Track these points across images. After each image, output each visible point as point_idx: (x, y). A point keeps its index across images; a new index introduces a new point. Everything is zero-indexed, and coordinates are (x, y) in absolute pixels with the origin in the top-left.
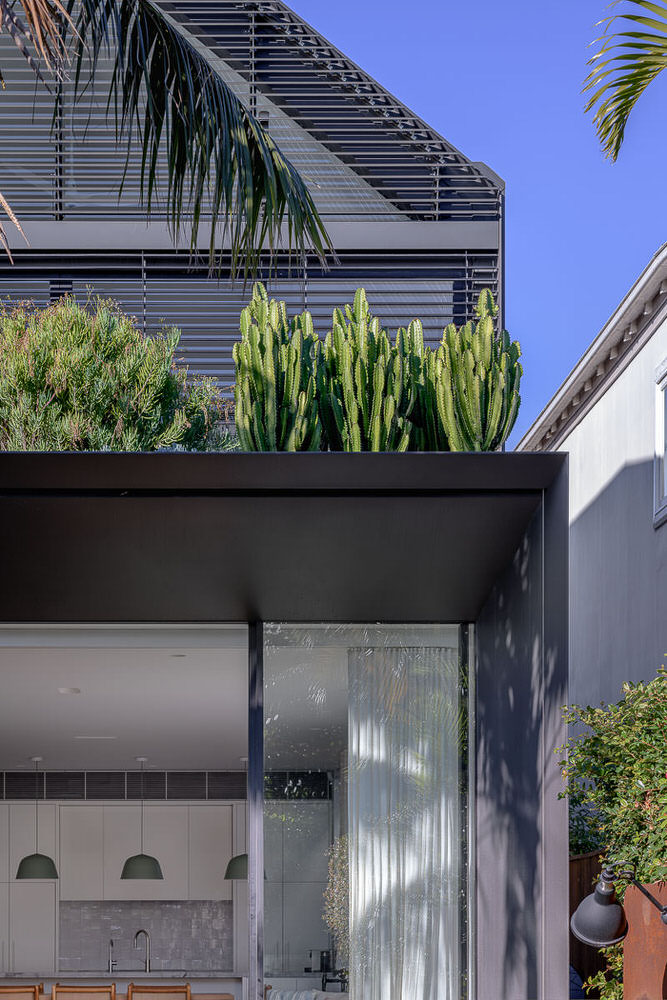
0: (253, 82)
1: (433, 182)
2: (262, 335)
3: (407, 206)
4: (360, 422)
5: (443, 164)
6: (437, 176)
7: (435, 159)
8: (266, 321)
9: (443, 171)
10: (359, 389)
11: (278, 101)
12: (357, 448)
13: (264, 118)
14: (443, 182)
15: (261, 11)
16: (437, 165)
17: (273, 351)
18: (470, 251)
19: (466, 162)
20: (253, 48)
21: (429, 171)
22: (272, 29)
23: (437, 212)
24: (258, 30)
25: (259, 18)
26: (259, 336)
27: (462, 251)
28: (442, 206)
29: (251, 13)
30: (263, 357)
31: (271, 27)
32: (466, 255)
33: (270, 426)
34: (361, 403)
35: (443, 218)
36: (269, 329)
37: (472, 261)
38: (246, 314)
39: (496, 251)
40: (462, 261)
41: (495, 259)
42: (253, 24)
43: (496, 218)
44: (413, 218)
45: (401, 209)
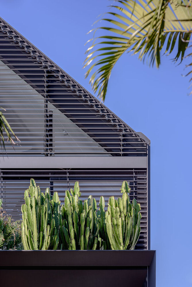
0: (46, 98)
1: (120, 140)
2: (31, 201)
3: (110, 150)
4: (75, 238)
5: (124, 133)
6: (121, 138)
7: (121, 130)
8: (33, 195)
9: (124, 135)
10: (75, 224)
11: (57, 106)
12: (74, 249)
13: (51, 113)
14: (124, 140)
15: (49, 69)
16: (121, 133)
17: (36, 208)
18: (135, 169)
19: (134, 132)
20: (46, 84)
21: (118, 135)
23: (122, 153)
24: (48, 77)
25: (48, 72)
26: (30, 201)
27: (132, 169)
28: (124, 150)
29: (45, 70)
30: (32, 210)
31: (53, 76)
32: (133, 171)
33: (35, 239)
34: (75, 230)
35: (125, 155)
36: (33, 198)
37: (136, 173)
38: (27, 193)
39: (146, 169)
40: (132, 173)
41: (146, 172)
42: (45, 74)
43: (145, 155)
44: (113, 155)
45: (108, 151)
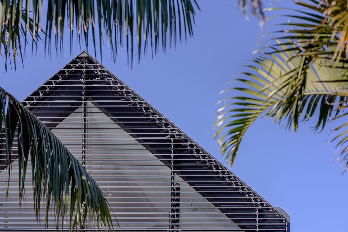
0: (173, 170)
1: (255, 216)
3: (245, 227)
5: (260, 207)
6: (257, 213)
7: (256, 205)
9: (260, 211)
11: (185, 179)
13: (178, 186)
14: (260, 216)
15: (176, 138)
16: (257, 208)
19: (271, 207)
20: (173, 154)
21: (254, 210)
22: (181, 146)
23: (257, 230)
24: (175, 146)
25: (175, 141)
28: (260, 227)
29: (172, 139)
42: (172, 144)
45: (242, 228)
